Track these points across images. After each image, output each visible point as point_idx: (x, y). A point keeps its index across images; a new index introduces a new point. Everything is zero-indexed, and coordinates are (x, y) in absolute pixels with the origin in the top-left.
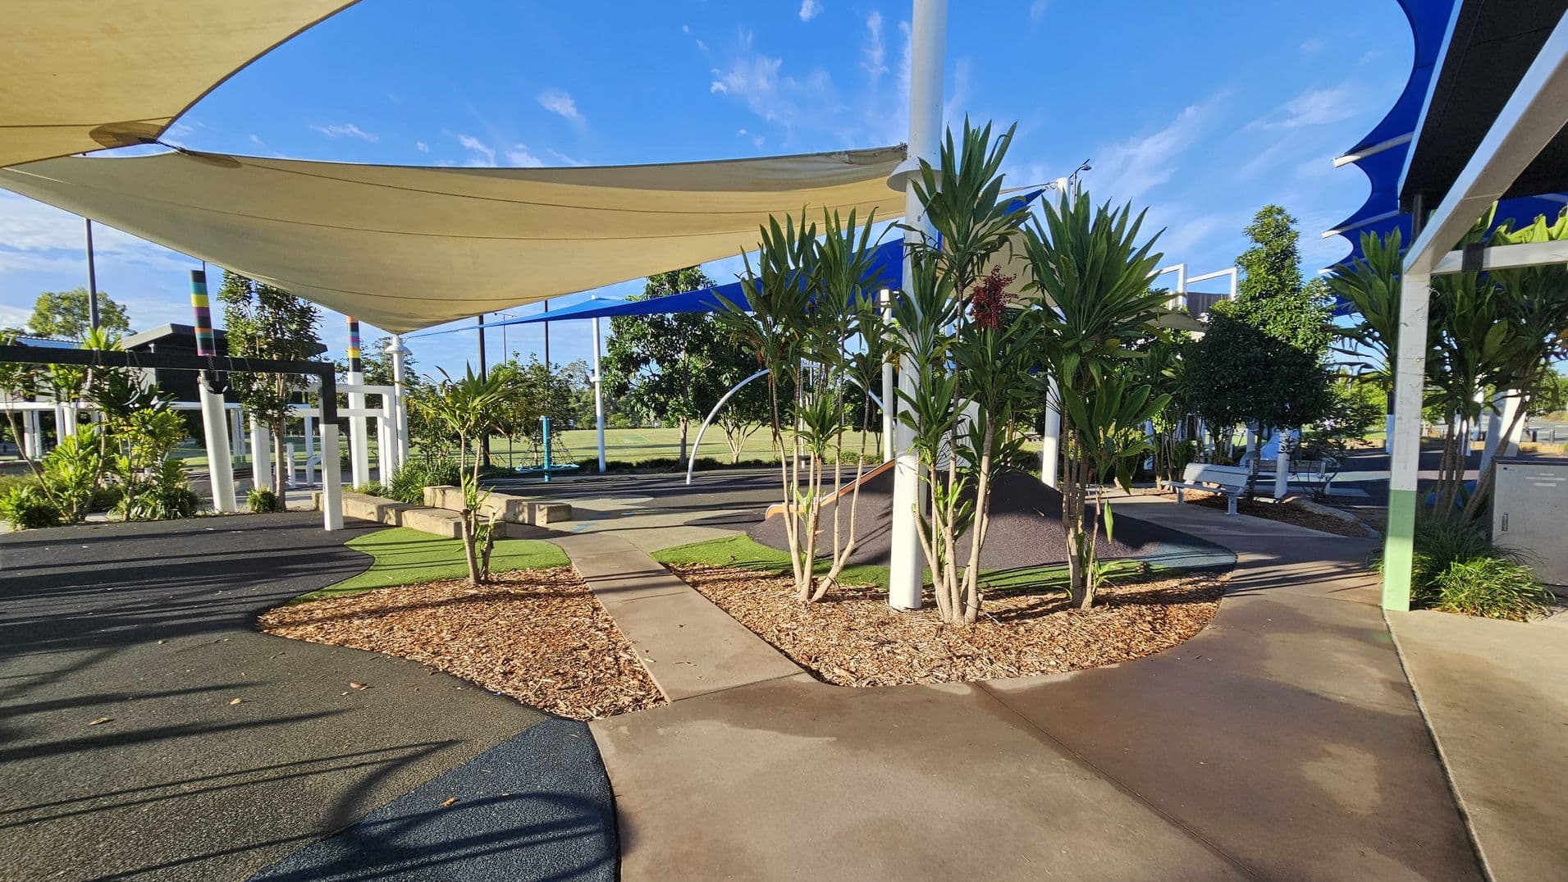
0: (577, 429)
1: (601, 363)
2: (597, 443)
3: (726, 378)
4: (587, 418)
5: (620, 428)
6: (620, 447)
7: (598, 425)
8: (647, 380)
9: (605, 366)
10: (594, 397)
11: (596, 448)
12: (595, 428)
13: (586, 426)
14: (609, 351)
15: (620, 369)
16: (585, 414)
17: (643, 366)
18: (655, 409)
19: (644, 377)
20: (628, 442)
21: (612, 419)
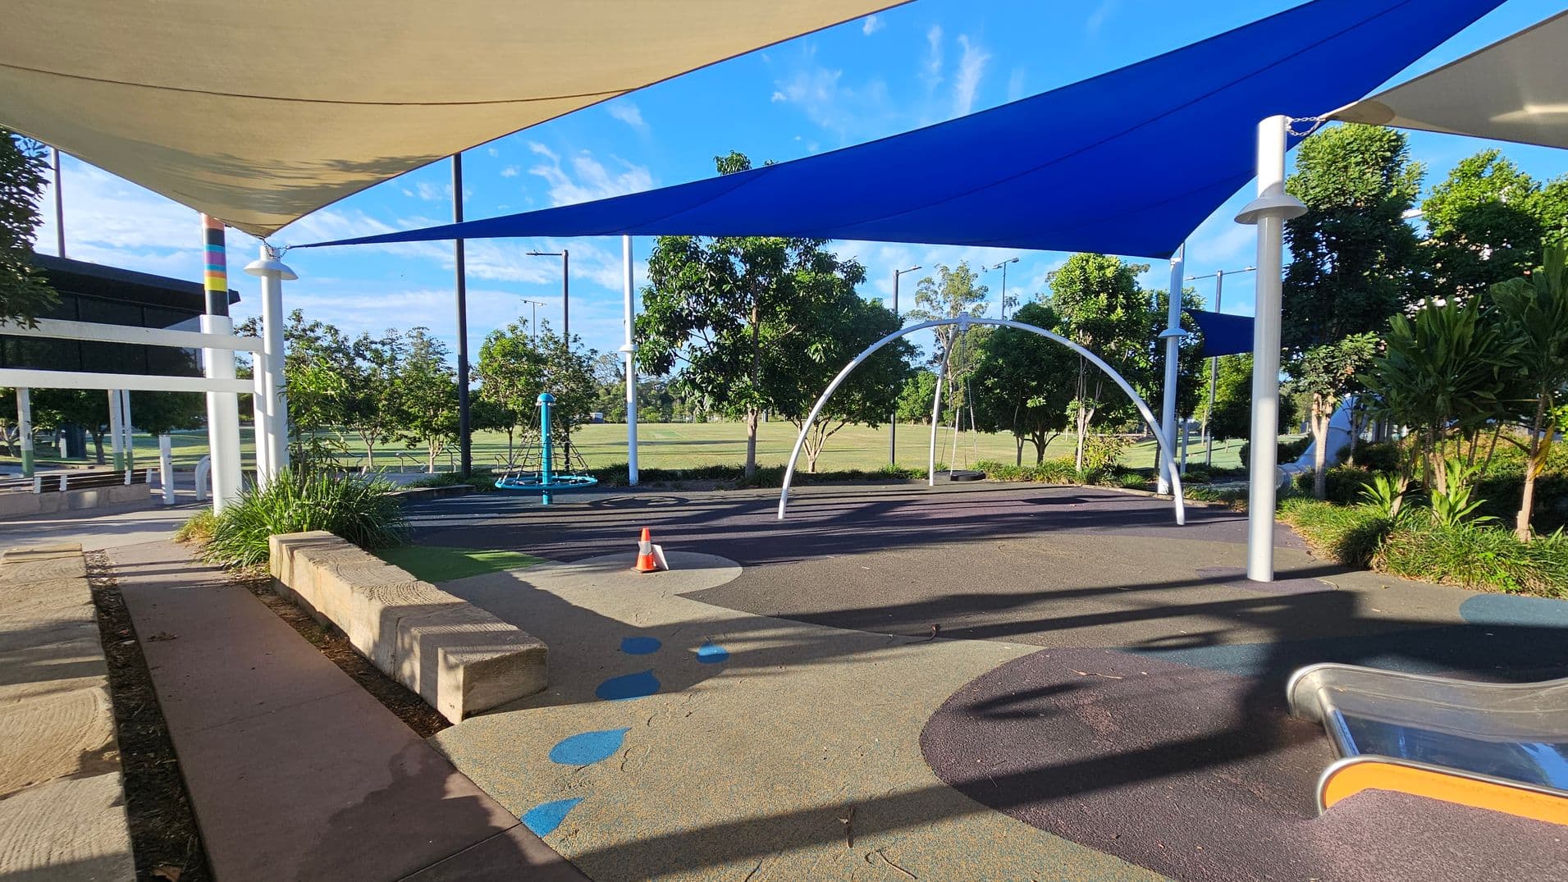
0: (606, 422)
1: (634, 326)
2: (628, 438)
3: (817, 350)
4: (616, 411)
5: (651, 422)
6: (652, 443)
7: (629, 418)
8: (699, 354)
9: (640, 330)
10: (625, 389)
11: (626, 444)
12: (624, 422)
13: (615, 419)
14: (647, 307)
15: (664, 334)
16: (615, 407)
17: (694, 331)
18: (711, 393)
19: (694, 349)
20: (660, 437)
21: (642, 413)
